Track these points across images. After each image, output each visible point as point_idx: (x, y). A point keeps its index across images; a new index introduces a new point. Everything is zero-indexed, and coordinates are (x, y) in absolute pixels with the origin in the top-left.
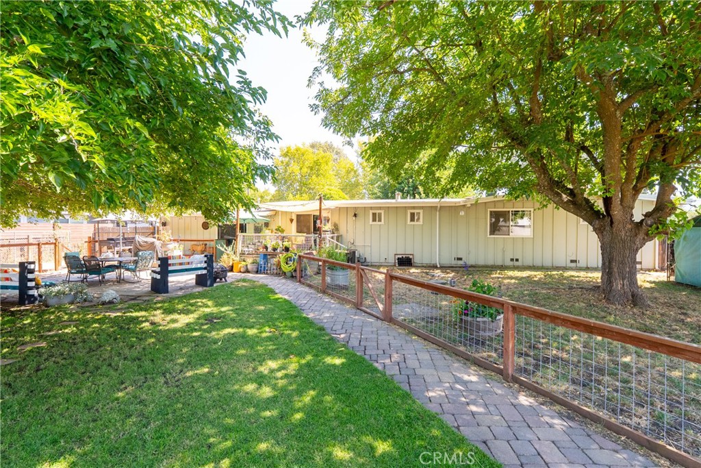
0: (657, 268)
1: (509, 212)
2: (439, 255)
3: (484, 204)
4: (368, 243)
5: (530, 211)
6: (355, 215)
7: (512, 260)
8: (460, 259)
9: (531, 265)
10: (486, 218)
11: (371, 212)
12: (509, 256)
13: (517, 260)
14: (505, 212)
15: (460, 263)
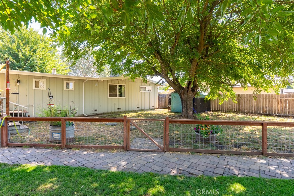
0: (158, 108)
1: (117, 85)
2: (85, 109)
3: (107, 81)
4: (31, 104)
5: (125, 86)
6: (18, 81)
7: (118, 109)
8: (96, 110)
9: (125, 110)
10: (108, 88)
11: (34, 80)
12: (117, 107)
13: (120, 109)
14: (115, 85)
15: (96, 112)
